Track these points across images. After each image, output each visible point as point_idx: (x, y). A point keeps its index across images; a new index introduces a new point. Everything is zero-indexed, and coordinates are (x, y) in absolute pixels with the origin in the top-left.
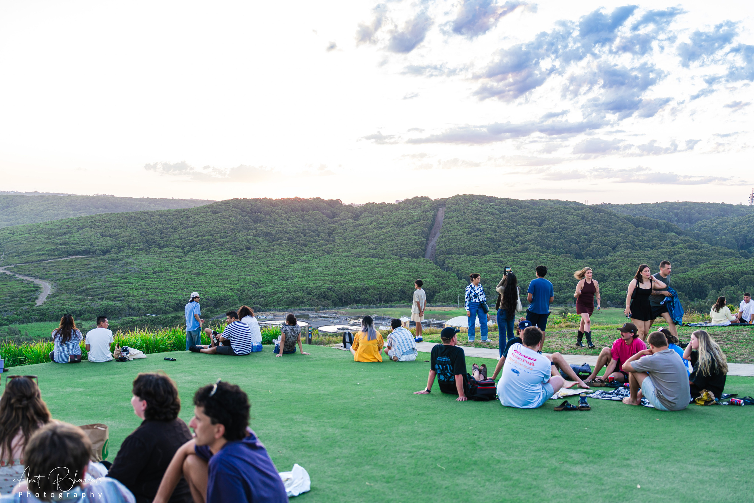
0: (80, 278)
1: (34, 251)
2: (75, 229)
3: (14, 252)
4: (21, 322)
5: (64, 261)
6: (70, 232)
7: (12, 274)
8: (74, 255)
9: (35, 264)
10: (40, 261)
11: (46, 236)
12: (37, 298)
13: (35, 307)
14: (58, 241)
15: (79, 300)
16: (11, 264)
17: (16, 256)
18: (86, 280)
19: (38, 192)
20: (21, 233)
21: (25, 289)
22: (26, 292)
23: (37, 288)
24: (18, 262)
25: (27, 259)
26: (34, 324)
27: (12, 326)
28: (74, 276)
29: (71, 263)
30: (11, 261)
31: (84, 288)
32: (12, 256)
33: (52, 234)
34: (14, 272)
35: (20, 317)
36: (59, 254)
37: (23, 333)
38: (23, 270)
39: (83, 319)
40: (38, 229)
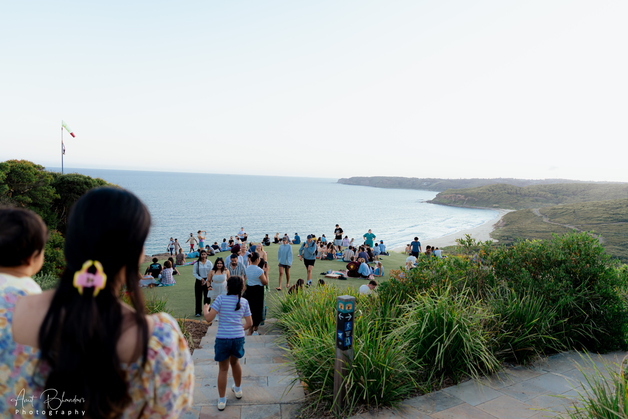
0: (623, 236)
1: (595, 218)
2: (625, 205)
3: (582, 218)
5: (614, 225)
6: (621, 207)
8: (622, 221)
9: (595, 226)
10: (598, 223)
11: (604, 209)
14: (612, 212)
15: (620, 250)
16: (580, 224)
17: (583, 220)
20: (588, 206)
24: (584, 223)
25: (590, 222)
28: (619, 235)
29: (619, 227)
30: (580, 222)
31: (625, 243)
32: (581, 220)
33: (609, 208)
34: (580, 229)
36: (612, 221)
38: (587, 228)
40: (600, 205)
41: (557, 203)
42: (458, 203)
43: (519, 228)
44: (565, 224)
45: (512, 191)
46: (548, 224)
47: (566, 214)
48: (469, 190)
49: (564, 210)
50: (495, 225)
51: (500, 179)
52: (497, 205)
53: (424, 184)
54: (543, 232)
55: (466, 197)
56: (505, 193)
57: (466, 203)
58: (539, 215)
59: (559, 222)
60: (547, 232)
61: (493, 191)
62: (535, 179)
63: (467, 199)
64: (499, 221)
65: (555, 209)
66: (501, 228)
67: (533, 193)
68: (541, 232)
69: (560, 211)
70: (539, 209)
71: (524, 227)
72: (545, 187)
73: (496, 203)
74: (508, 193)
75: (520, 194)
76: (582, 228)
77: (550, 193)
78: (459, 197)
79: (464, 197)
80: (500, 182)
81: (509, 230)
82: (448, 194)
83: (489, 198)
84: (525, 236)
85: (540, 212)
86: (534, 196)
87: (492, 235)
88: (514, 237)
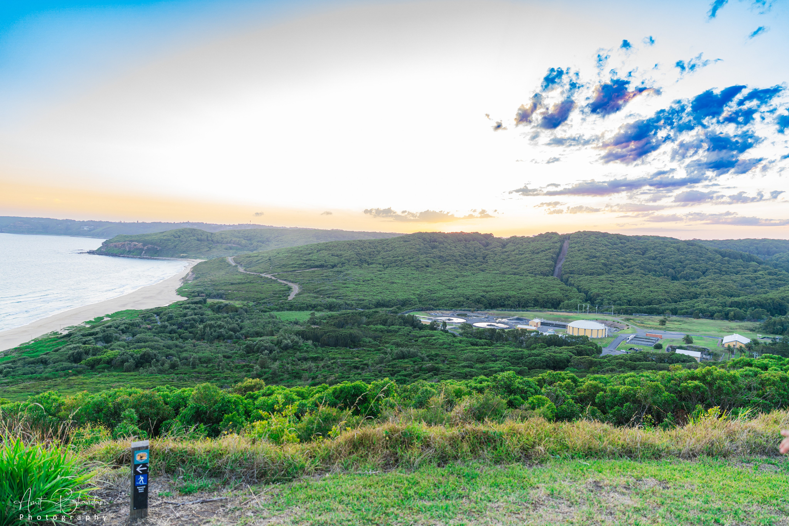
0: (316, 283)
1: (289, 265)
2: (316, 251)
3: (278, 265)
4: (278, 310)
5: (308, 272)
6: (312, 253)
7: (275, 279)
8: (314, 268)
9: (290, 273)
10: (293, 271)
11: (298, 255)
12: (289, 295)
13: (287, 301)
14: (305, 259)
15: (314, 297)
16: (276, 273)
17: (279, 268)
18: (320, 284)
20: (283, 253)
21: (282, 289)
22: (283, 291)
23: (290, 289)
24: (280, 271)
25: (285, 270)
26: (286, 312)
27: (272, 313)
28: (313, 282)
29: (312, 273)
30: (276, 271)
31: (319, 289)
32: (277, 268)
33: (302, 253)
34: (277, 278)
35: (278, 307)
36: (306, 267)
37: (278, 318)
38: (283, 277)
39: (316, 310)
40: (294, 251)
41: (251, 251)
42: (134, 254)
43: (211, 281)
44: (261, 273)
45: (203, 237)
46: (244, 274)
47: (262, 262)
48: (148, 235)
49: (259, 258)
50: (183, 278)
51: (188, 223)
52: (185, 255)
53: (85, 229)
54: (239, 283)
55: (144, 245)
56: (195, 240)
57: (145, 253)
58: (234, 264)
59: (255, 271)
60: (243, 283)
61: (179, 237)
63: (146, 248)
64: (188, 274)
65: (250, 257)
66: (190, 282)
67: (226, 240)
68: (236, 284)
69: (255, 259)
70: (233, 257)
71: (217, 279)
73: (184, 252)
74: (198, 240)
75: (212, 241)
76: (278, 276)
77: (244, 239)
78: (135, 245)
79: (142, 245)
80: (189, 227)
81: (200, 284)
82: (119, 241)
83: (175, 247)
84: (219, 290)
85: (235, 260)
86: (227, 243)
87: (180, 292)
88: (206, 292)
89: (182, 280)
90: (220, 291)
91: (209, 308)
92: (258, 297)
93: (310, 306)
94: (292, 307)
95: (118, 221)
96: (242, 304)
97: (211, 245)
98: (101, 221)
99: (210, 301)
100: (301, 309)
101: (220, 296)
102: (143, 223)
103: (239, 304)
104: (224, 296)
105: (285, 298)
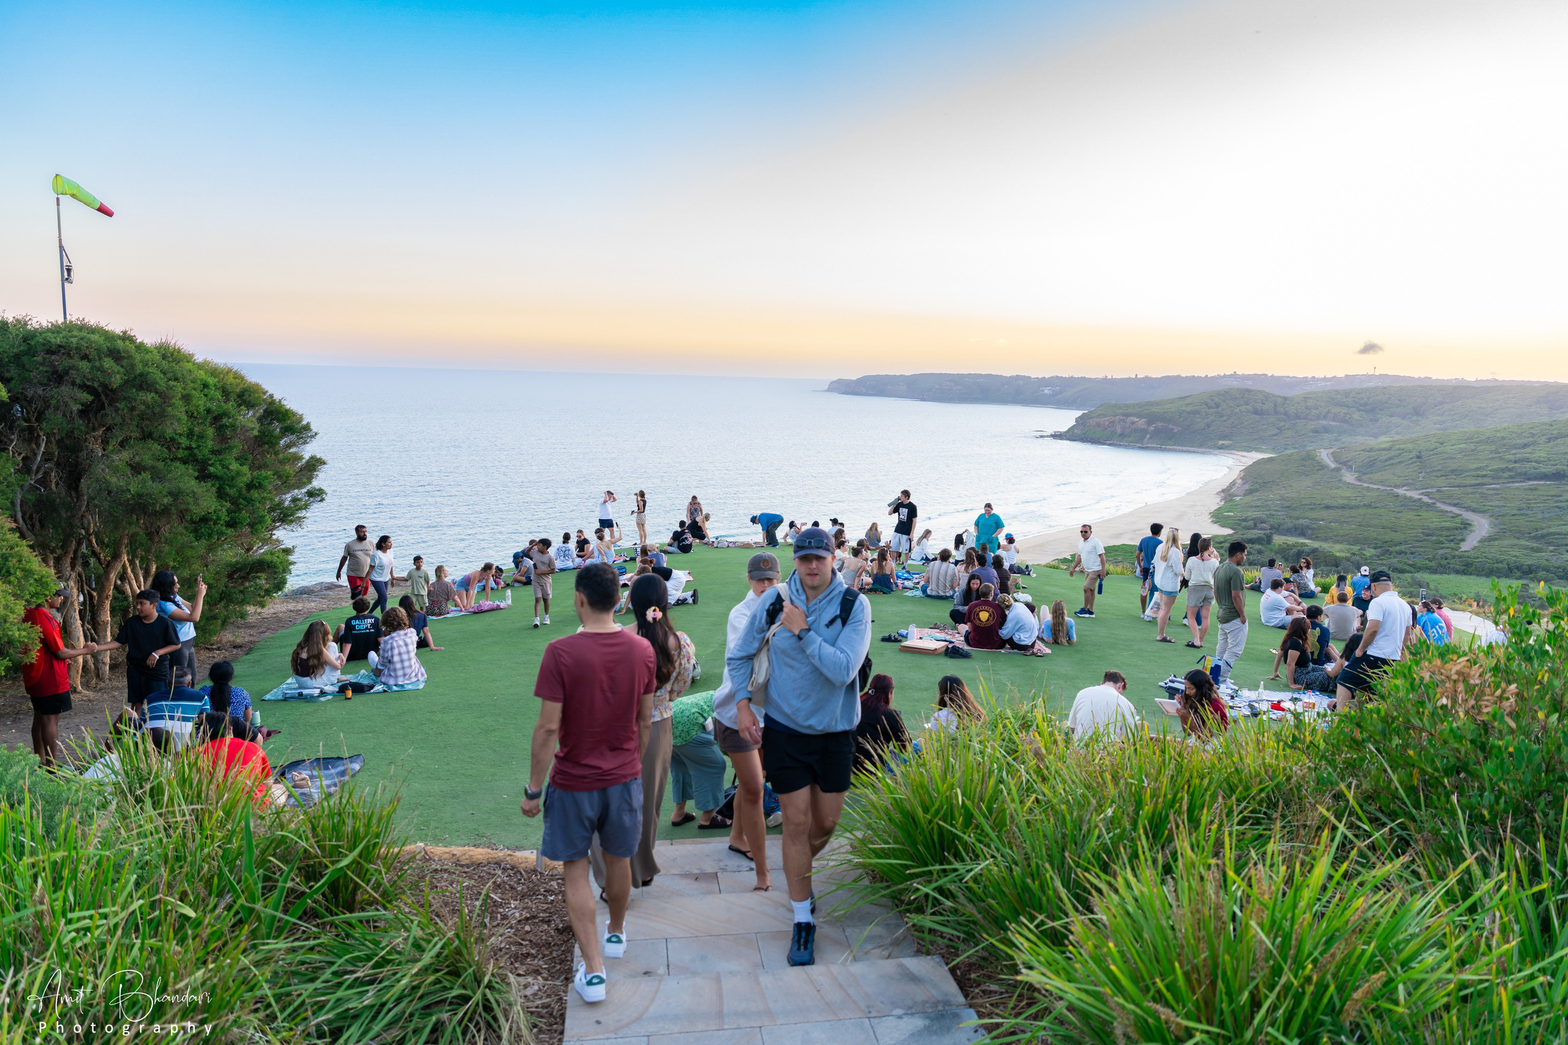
0: (1540, 516)
1: (1471, 470)
2: (1544, 439)
3: (1439, 471)
4: (1434, 571)
5: (1517, 488)
6: (1534, 443)
7: (1431, 501)
8: (1536, 479)
9: (1470, 490)
10: (1478, 485)
11: (1493, 447)
12: (1463, 540)
13: (1457, 553)
14: (1511, 457)
15: (1532, 549)
16: (1432, 487)
17: (1441, 476)
18: (1550, 519)
19: (1495, 380)
20: (1454, 442)
21: (1447, 524)
22: (1448, 529)
23: (1466, 526)
24: (1444, 485)
25: (1458, 481)
26: (1453, 577)
27: (1418, 576)
28: (1529, 512)
29: (1529, 492)
30: (1433, 482)
31: (1545, 531)
32: (1435, 476)
33: (1504, 445)
34: (1434, 499)
35: (1433, 564)
36: (1511, 477)
37: (1432, 587)
38: (1450, 497)
39: (1532, 579)
40: (1482, 438)
41: (1376, 436)
42: (1130, 439)
43: (1283, 499)
44: (1396, 486)
45: (1265, 407)
46: (1354, 487)
47: (1400, 462)
48: (1157, 404)
49: (1393, 453)
50: (1223, 491)
51: (1234, 376)
52: (1227, 443)
53: (1046, 391)
54: (1343, 507)
55: (1149, 423)
56: (1249, 411)
57: (1151, 438)
58: (1333, 465)
59: (1381, 483)
60: (1351, 508)
61: (1218, 406)
62: (1319, 375)
63: (1152, 428)
64: (1233, 483)
65: (1371, 450)
66: (1238, 499)
67: (1317, 412)
68: (1338, 508)
69: (1385, 455)
70: (1332, 450)
71: (1295, 495)
72: (1347, 394)
73: (1224, 438)
74: (1256, 412)
75: (1286, 413)
76: (1437, 496)
77: (1359, 410)
78: (1133, 423)
79: (1146, 423)
80: (1235, 384)
81: (1259, 503)
82: (1104, 415)
83: (1208, 426)
84: (1298, 518)
85: (1336, 457)
86: (1318, 418)
87: (1218, 517)
88: (1272, 521)
89: (1223, 495)
90: (1301, 521)
91: (1276, 553)
92: (1387, 538)
93: (1517, 568)
94: (1468, 568)
95: (1100, 376)
96: (1348, 550)
97: (1282, 424)
98: (1072, 378)
99: (1278, 540)
100: (1490, 573)
101: (1301, 532)
102: (1146, 377)
103: (1342, 551)
104: (1309, 532)
105: (1452, 545)
